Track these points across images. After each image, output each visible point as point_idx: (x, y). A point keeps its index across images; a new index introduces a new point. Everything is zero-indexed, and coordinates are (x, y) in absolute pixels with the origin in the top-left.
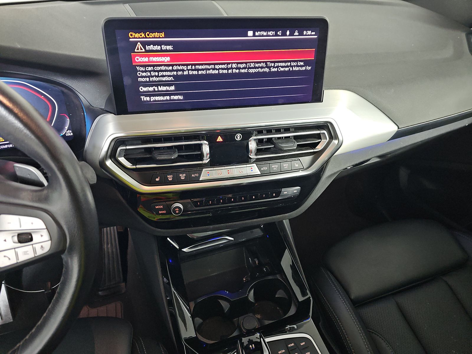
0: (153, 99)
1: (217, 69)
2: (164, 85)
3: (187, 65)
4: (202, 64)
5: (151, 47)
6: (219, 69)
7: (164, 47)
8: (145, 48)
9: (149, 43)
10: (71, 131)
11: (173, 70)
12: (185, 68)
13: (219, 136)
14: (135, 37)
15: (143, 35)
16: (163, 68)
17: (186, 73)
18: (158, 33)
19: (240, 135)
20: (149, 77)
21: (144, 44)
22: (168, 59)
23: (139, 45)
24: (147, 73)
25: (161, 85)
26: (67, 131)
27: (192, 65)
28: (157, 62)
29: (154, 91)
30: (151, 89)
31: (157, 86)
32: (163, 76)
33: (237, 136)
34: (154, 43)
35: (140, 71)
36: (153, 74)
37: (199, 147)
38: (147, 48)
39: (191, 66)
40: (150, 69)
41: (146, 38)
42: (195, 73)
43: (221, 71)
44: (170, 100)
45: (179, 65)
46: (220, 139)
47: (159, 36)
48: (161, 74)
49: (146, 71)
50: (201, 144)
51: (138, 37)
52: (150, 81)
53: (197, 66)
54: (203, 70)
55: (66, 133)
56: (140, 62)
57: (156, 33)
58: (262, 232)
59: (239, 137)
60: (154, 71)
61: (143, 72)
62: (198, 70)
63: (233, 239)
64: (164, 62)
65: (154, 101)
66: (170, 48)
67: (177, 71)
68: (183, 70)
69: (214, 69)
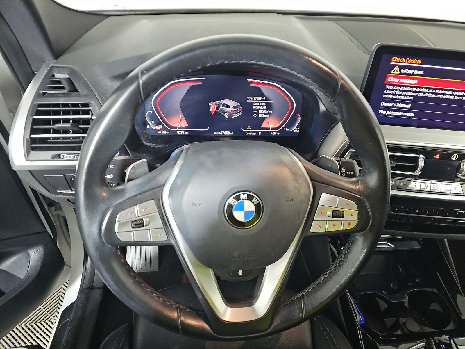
0: (389, 113)
1: (453, 95)
2: (403, 103)
3: (429, 89)
4: (442, 90)
5: (406, 71)
6: (455, 96)
7: (416, 72)
8: (400, 71)
9: (405, 67)
10: (298, 129)
11: (415, 92)
12: (426, 91)
13: (438, 154)
14: (396, 61)
15: (404, 60)
16: (408, 89)
17: (425, 95)
18: (416, 60)
19: (457, 156)
20: (393, 95)
21: (401, 67)
22: (415, 82)
23: (397, 68)
24: (393, 91)
25: (399, 103)
26: (296, 128)
27: (434, 89)
28: (405, 83)
29: (392, 107)
30: (390, 105)
31: (396, 103)
32: (405, 95)
33: (454, 156)
34: (410, 68)
35: (388, 89)
36: (398, 92)
37: (416, 160)
38: (403, 71)
39: (432, 90)
40: (398, 88)
41: (405, 63)
42: (434, 96)
43: (456, 98)
44: (402, 116)
45: (423, 88)
46: (437, 156)
47: (416, 63)
48: (404, 93)
49: (392, 90)
50: (418, 158)
51: (399, 61)
52: (392, 98)
53: (438, 91)
54: (441, 94)
55: (295, 129)
56: (391, 82)
57: (415, 60)
58: (419, 246)
59: (455, 157)
60: (400, 90)
61: (390, 90)
62: (437, 94)
63: (393, 246)
64: (411, 84)
65: (388, 115)
66: (421, 73)
67: (419, 92)
68: (424, 93)
69: (450, 95)
